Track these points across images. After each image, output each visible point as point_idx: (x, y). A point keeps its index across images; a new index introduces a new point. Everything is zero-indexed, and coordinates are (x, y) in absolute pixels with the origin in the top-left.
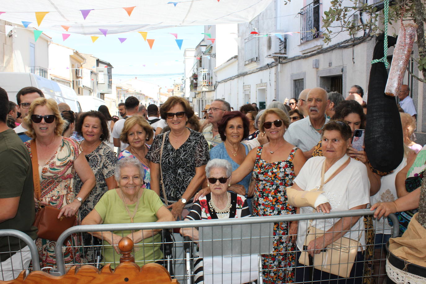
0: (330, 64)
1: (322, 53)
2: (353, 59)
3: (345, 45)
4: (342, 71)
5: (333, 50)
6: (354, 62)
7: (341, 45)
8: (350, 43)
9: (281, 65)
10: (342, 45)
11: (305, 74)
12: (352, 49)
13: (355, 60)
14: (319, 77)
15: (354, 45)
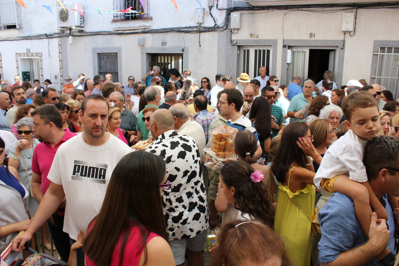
0: (164, 44)
1: (150, 33)
2: (200, 42)
3: (188, 30)
4: (183, 50)
5: (167, 32)
6: (200, 46)
7: (181, 30)
8: (195, 30)
9: (73, 37)
10: (184, 30)
11: (120, 49)
12: (198, 34)
13: (201, 44)
14: (145, 54)
15: (200, 32)
